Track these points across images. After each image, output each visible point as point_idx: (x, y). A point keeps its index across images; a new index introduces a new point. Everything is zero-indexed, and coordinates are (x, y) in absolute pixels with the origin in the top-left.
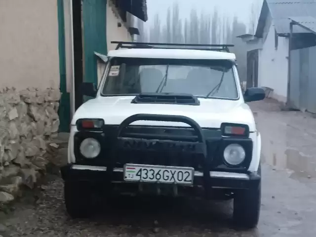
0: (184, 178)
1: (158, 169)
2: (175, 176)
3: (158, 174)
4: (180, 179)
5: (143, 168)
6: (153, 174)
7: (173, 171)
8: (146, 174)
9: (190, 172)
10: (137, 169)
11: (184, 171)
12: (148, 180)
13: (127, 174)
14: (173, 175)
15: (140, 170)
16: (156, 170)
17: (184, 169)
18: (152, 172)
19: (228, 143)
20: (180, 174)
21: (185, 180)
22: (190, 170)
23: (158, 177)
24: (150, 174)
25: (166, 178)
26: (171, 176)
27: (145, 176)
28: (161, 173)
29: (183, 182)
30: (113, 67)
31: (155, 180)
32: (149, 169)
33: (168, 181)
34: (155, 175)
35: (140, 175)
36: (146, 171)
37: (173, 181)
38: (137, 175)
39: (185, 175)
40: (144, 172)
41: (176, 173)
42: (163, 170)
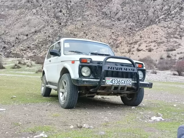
3: (119, 81)
5: (113, 79)
6: (117, 82)
7: (125, 80)
8: (115, 82)
10: (111, 79)
11: (129, 80)
13: (107, 82)
14: (125, 82)
16: (118, 80)
22: (131, 80)
23: (119, 83)
25: (122, 83)
27: (114, 83)
28: (120, 81)
29: (128, 85)
31: (118, 84)
32: (115, 79)
33: (123, 85)
34: (118, 82)
35: (112, 82)
37: (125, 84)
38: (111, 82)
39: (129, 82)
41: (126, 81)
42: (121, 80)
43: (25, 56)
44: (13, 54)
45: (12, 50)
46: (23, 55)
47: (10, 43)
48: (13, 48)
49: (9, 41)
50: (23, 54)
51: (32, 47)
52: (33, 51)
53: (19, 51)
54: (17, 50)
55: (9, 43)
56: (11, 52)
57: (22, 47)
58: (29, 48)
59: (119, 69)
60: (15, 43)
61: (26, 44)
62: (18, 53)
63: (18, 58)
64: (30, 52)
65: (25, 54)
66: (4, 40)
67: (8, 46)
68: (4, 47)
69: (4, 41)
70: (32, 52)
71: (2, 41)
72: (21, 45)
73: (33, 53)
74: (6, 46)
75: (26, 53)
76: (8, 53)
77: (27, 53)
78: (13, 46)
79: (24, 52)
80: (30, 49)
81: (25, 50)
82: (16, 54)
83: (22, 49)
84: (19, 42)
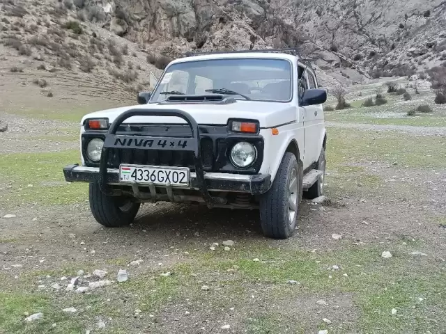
0: (179, 180)
1: (153, 170)
2: (170, 177)
3: (152, 175)
4: (175, 180)
5: (137, 169)
6: (148, 175)
7: (168, 171)
8: (141, 175)
9: (185, 172)
10: (133, 169)
11: (179, 172)
12: (143, 181)
13: (122, 176)
14: (168, 176)
15: (135, 171)
16: (151, 171)
17: (179, 170)
18: (147, 173)
19: (236, 141)
20: (175, 174)
21: (180, 182)
22: (186, 170)
23: (153, 178)
24: (145, 175)
25: (161, 179)
26: (165, 177)
27: (140, 178)
28: (156, 174)
29: (178, 183)
31: (150, 181)
32: (143, 169)
33: (163, 182)
34: (150, 176)
35: (136, 177)
36: (140, 172)
37: (168, 182)
38: (132, 176)
39: (181, 176)
40: (139, 173)
41: (171, 174)
42: (157, 170)
43: (421, 69)
44: (392, 67)
45: (389, 59)
46: (414, 68)
47: (386, 42)
48: (392, 53)
49: (382, 36)
50: (416, 65)
51: (439, 42)
52: (442, 53)
53: (406, 57)
54: (400, 56)
55: (382, 41)
56: (387, 62)
57: (412, 46)
58: (430, 47)
59: (143, 142)
60: (398, 40)
61: (422, 39)
62: (403, 63)
63: (401, 76)
64: (433, 58)
65: (420, 64)
66: (371, 36)
67: (381, 50)
68: (373, 54)
69: (371, 40)
70: (439, 58)
71: (367, 40)
72: (411, 42)
73: (441, 59)
74: (377, 49)
75: (422, 62)
76: (380, 66)
77: (426, 61)
78: (393, 47)
79: (419, 58)
80: (435, 50)
81: (421, 54)
82: (399, 65)
83: (412, 52)
84: (407, 35)
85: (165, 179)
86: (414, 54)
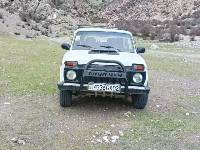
0: (116, 89)
2: (112, 88)
3: (104, 87)
4: (114, 89)
5: (97, 85)
6: (102, 87)
7: (111, 86)
8: (99, 87)
9: (119, 86)
11: (116, 86)
12: (99, 90)
13: (89, 87)
14: (111, 88)
15: (96, 86)
16: (103, 86)
17: (116, 85)
19: (135, 73)
20: (114, 87)
21: (116, 90)
23: (104, 89)
24: (100, 87)
25: (108, 89)
26: (110, 88)
27: (98, 88)
28: (105, 87)
29: (115, 91)
30: (77, 36)
31: (103, 90)
32: (100, 85)
33: (109, 90)
34: (102, 88)
35: (96, 88)
36: (98, 86)
37: (111, 90)
38: (94, 88)
40: (97, 87)
42: (106, 85)
43: (111, 21)
44: (99, 19)
45: (98, 15)
46: (108, 20)
47: (97, 7)
48: (99, 12)
49: (95, 5)
50: (109, 19)
51: (118, 10)
52: (119, 14)
53: (106, 15)
54: (102, 14)
55: (95, 6)
56: (97, 17)
57: (108, 10)
58: (115, 11)
59: (102, 74)
60: (102, 7)
61: (112, 7)
62: (104, 17)
63: (103, 23)
64: (116, 16)
65: (111, 18)
66: (91, 4)
67: (95, 11)
68: (91, 12)
69: (91, 6)
70: (118, 16)
71: (89, 6)
72: (107, 8)
73: (119, 17)
74: (93, 10)
75: (112, 17)
76: (95, 18)
77: (113, 17)
78: (100, 10)
79: (110, 16)
80: (116, 13)
81: (111, 14)
82: (102, 18)
83: (107, 13)
84: (105, 5)
85: (109, 89)
86: (108, 14)
